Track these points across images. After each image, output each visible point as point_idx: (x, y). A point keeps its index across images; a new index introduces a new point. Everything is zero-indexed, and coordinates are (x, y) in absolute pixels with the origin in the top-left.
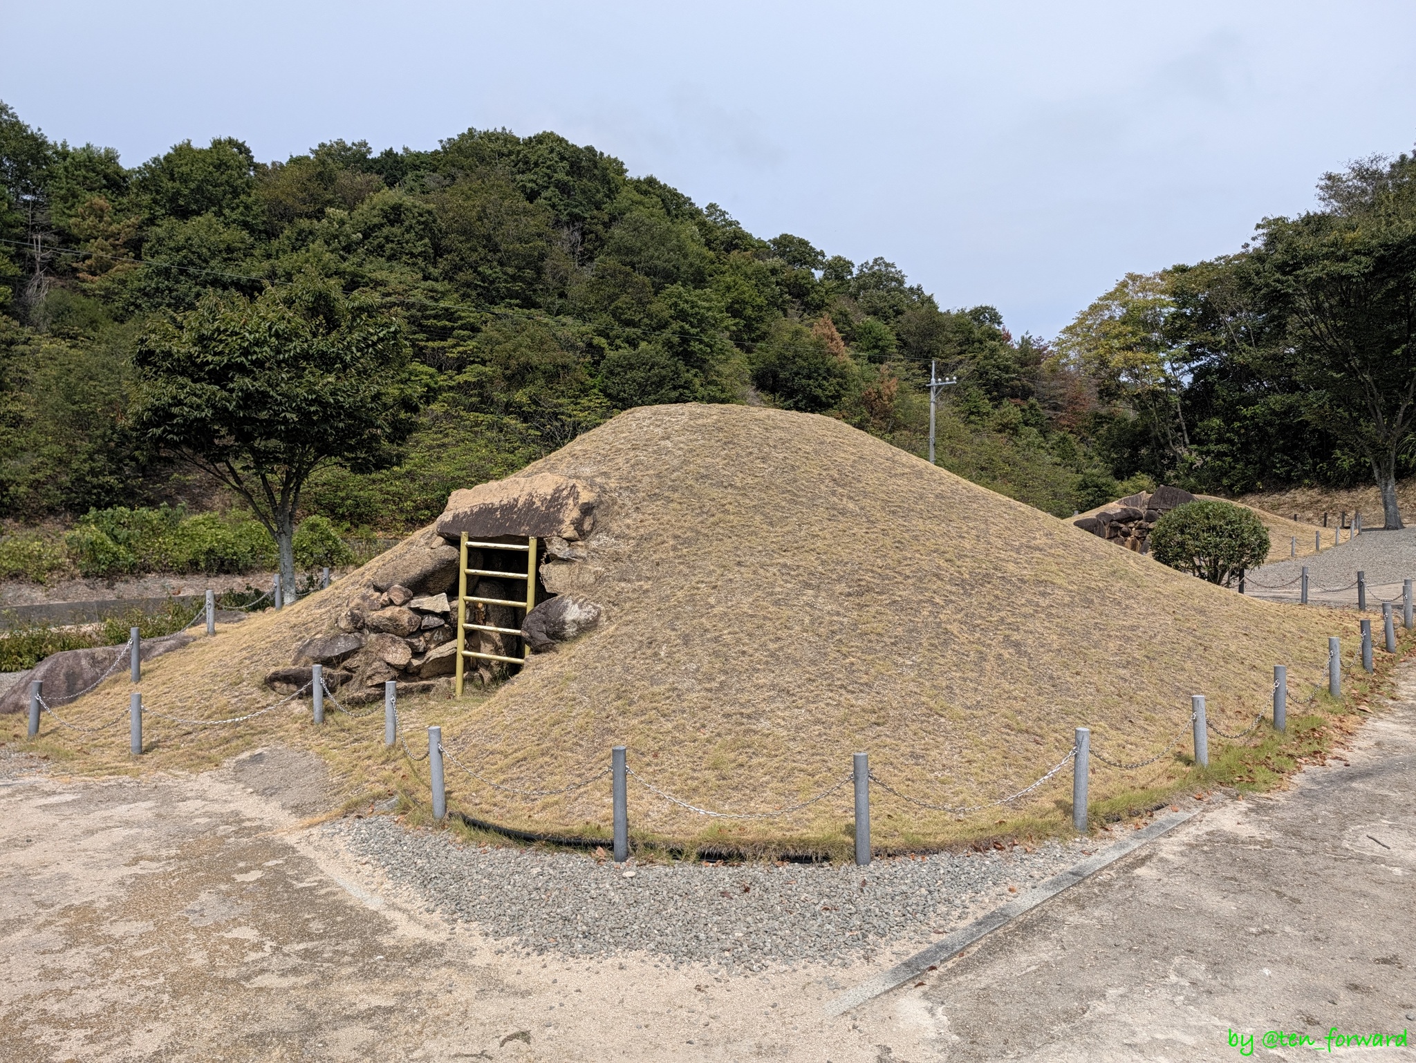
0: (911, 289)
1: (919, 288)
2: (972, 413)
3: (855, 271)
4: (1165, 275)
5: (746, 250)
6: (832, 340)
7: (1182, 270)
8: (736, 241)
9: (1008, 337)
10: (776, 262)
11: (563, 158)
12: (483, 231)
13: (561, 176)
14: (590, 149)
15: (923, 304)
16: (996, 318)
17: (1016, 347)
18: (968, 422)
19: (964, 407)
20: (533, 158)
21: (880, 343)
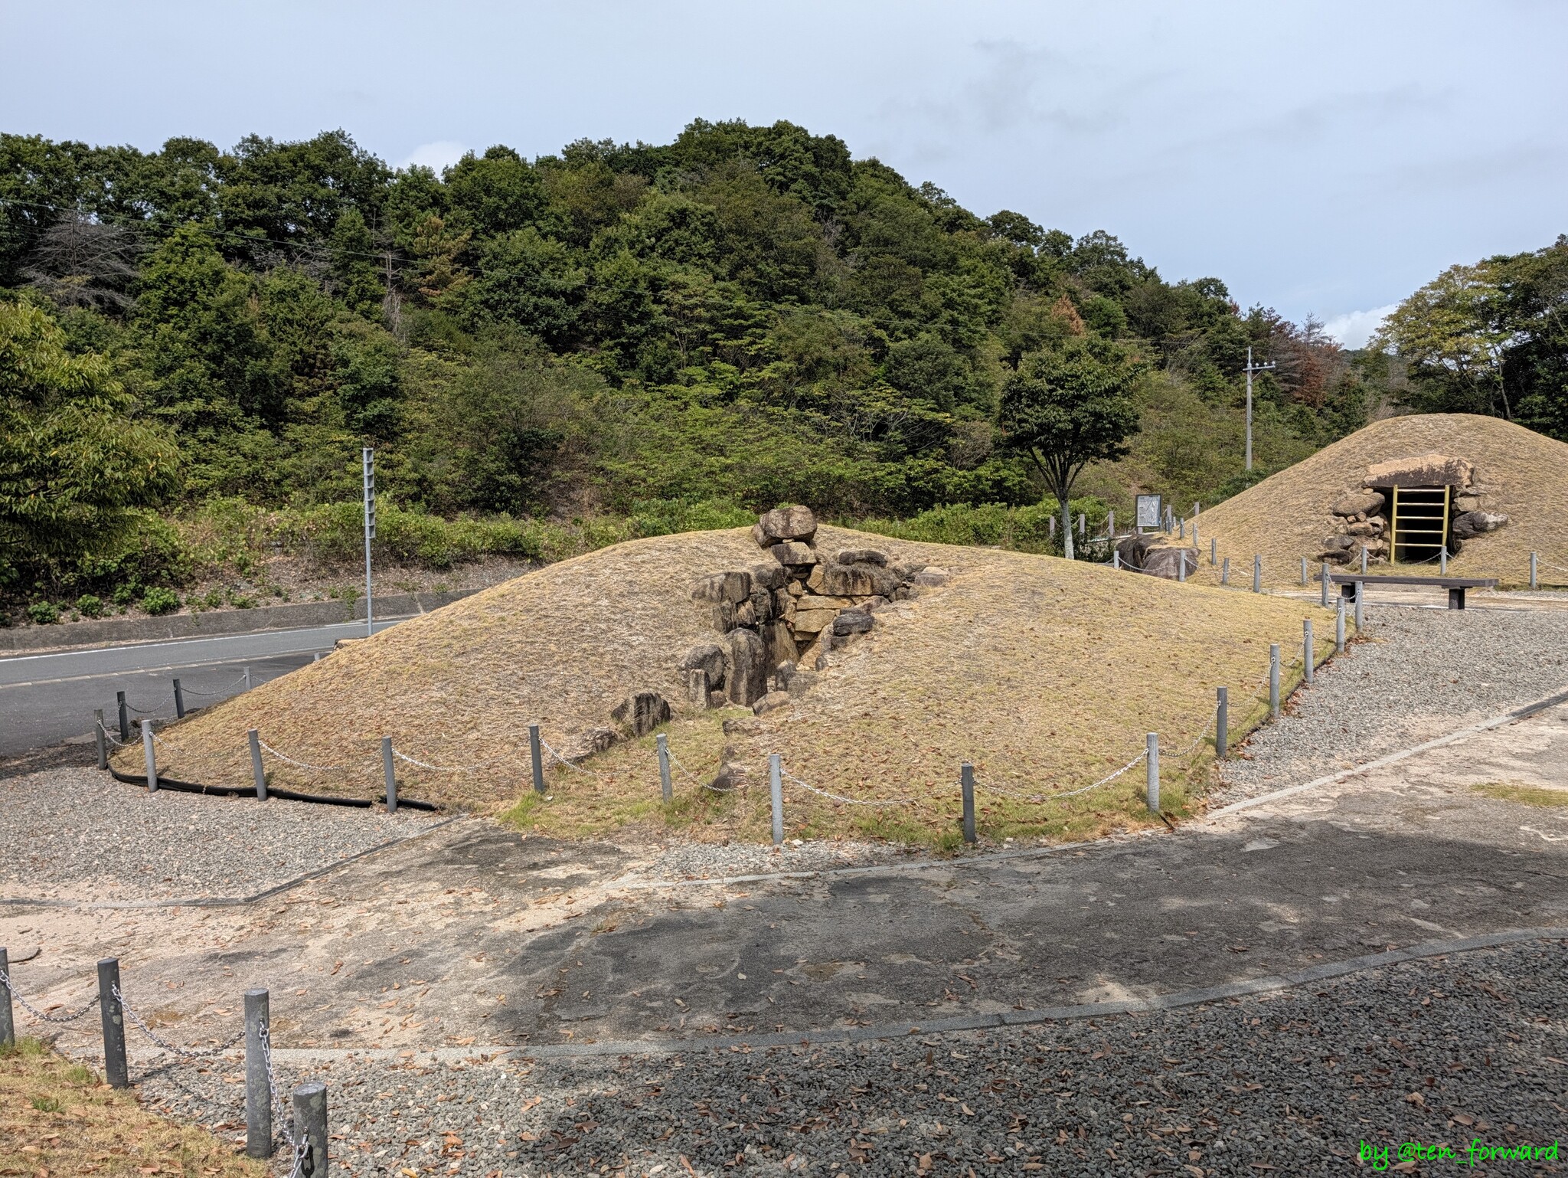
0: (1131, 262)
1: (1140, 261)
2: (1208, 389)
3: (1075, 245)
4: (1484, 264)
5: (968, 230)
6: (1072, 319)
7: (1504, 261)
8: (958, 220)
9: (1236, 309)
10: (998, 241)
11: (807, 149)
12: (758, 229)
13: (809, 167)
14: (831, 138)
15: (1146, 278)
16: (1221, 290)
17: (1244, 319)
18: (1205, 399)
19: (1199, 383)
20: (778, 151)
21: (1112, 321)
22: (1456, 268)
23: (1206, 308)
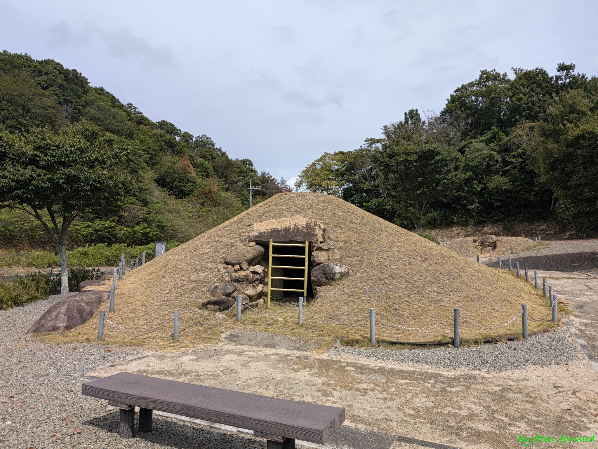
0: (217, 149)
1: (220, 149)
2: (245, 201)
3: (194, 139)
4: (336, 154)
5: (147, 125)
6: (189, 167)
8: (142, 121)
9: (256, 172)
10: (160, 131)
11: (61, 73)
13: (60, 81)
14: (75, 71)
15: (222, 155)
16: (251, 164)
17: (259, 175)
18: (243, 204)
19: (242, 198)
20: (44, 71)
21: (207, 170)
22: (326, 154)
23: (245, 169)
